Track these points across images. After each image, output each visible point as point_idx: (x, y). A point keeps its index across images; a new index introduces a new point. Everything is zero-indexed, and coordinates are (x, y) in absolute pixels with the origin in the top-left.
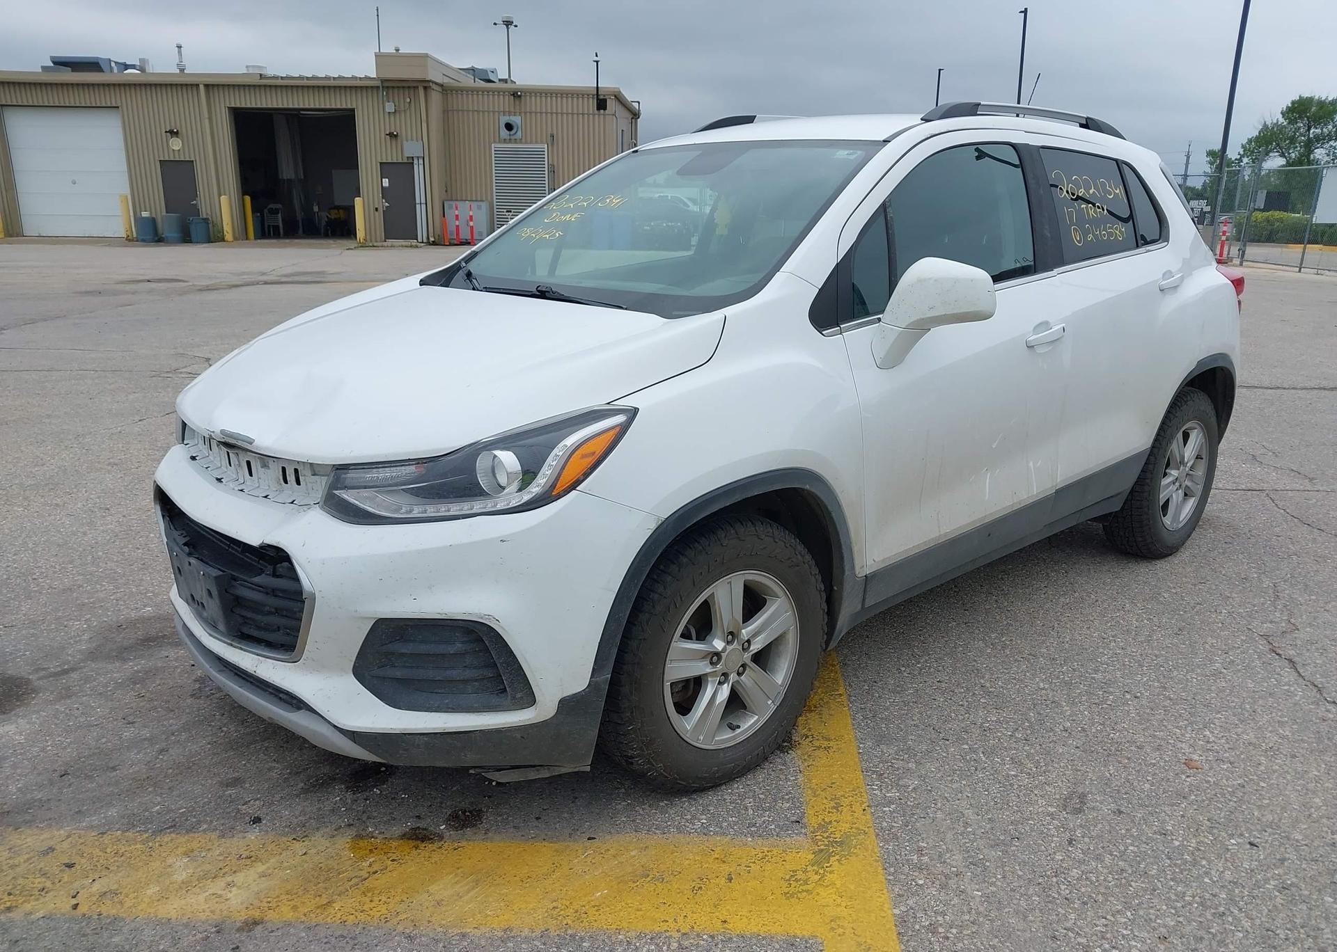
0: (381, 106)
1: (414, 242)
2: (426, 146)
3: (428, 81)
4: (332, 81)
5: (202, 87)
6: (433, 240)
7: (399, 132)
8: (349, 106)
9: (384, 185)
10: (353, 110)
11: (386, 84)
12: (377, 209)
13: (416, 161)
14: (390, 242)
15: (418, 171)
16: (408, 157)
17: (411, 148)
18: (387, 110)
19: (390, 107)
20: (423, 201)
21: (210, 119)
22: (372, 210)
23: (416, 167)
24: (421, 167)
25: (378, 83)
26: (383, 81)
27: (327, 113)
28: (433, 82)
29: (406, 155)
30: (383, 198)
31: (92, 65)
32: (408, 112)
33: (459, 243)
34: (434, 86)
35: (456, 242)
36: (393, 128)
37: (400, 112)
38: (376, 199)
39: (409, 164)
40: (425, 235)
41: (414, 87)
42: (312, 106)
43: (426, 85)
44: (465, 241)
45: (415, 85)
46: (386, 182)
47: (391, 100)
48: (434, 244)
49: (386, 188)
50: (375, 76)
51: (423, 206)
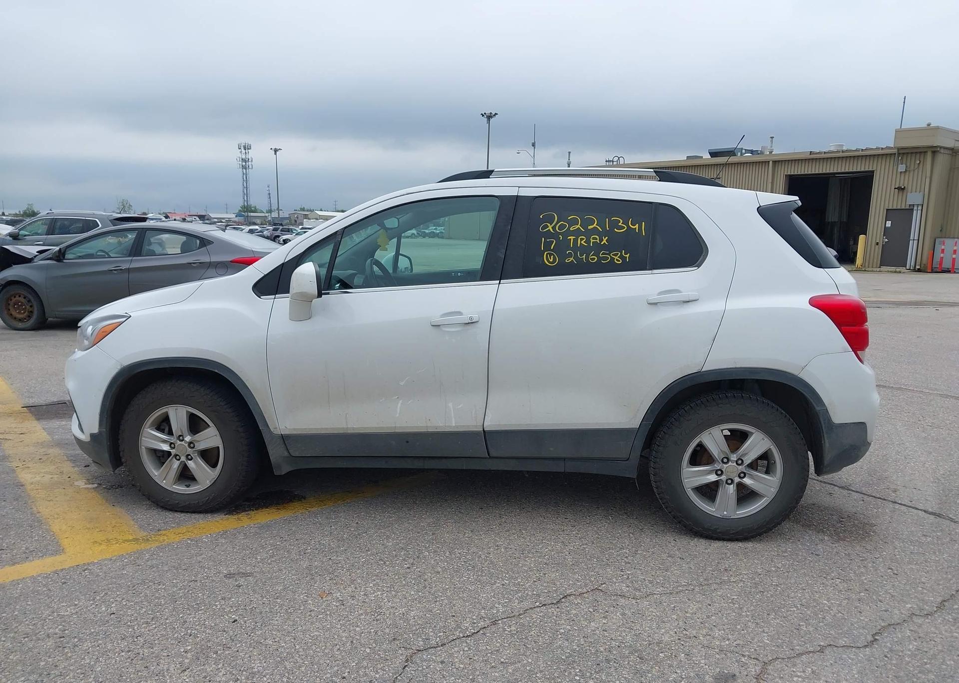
0: (895, 167)
1: (903, 269)
2: (926, 197)
3: (935, 146)
4: (861, 152)
5: (771, 163)
6: (919, 267)
7: (906, 187)
8: (870, 169)
9: (887, 226)
10: (873, 172)
11: (901, 152)
12: (877, 244)
13: (915, 208)
14: (884, 268)
15: (916, 215)
16: (910, 205)
17: (913, 198)
18: (899, 170)
19: (902, 168)
20: (916, 238)
21: (772, 183)
22: (874, 243)
23: (915, 212)
24: (919, 212)
25: (895, 151)
26: (899, 149)
27: (855, 174)
28: (941, 147)
29: (909, 203)
30: (884, 236)
31: (731, 153)
32: (916, 171)
33: (940, 271)
34: (942, 151)
35: (938, 270)
36: (902, 182)
37: (909, 171)
38: (878, 236)
39: (910, 210)
40: (913, 264)
41: (925, 152)
42: (843, 171)
43: (934, 151)
44: (947, 269)
45: (925, 150)
46: (889, 224)
47: (904, 162)
48: (919, 270)
49: (888, 227)
50: (893, 146)
51: (916, 242)
